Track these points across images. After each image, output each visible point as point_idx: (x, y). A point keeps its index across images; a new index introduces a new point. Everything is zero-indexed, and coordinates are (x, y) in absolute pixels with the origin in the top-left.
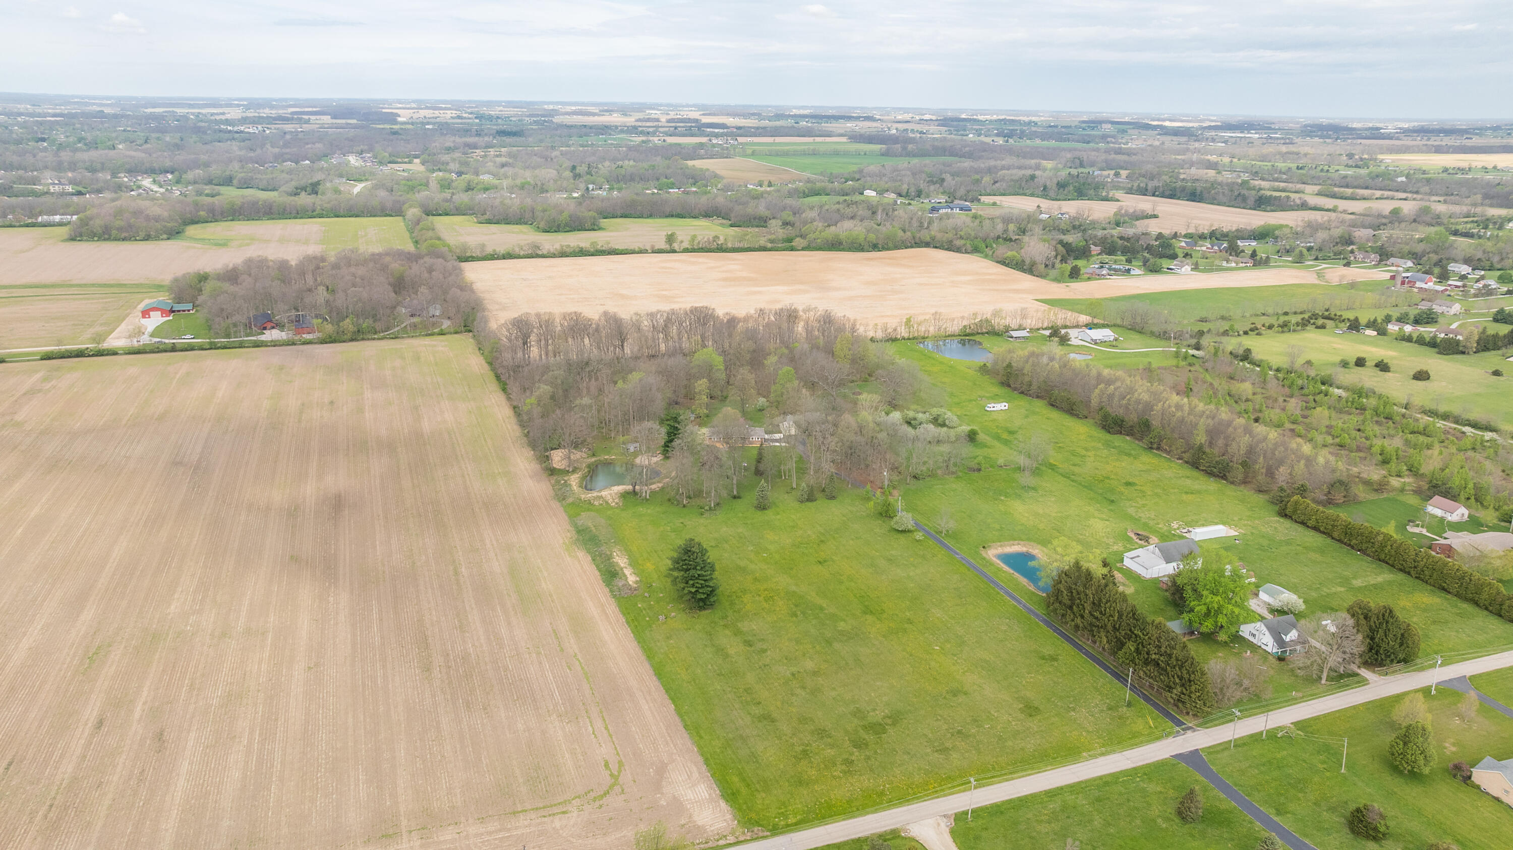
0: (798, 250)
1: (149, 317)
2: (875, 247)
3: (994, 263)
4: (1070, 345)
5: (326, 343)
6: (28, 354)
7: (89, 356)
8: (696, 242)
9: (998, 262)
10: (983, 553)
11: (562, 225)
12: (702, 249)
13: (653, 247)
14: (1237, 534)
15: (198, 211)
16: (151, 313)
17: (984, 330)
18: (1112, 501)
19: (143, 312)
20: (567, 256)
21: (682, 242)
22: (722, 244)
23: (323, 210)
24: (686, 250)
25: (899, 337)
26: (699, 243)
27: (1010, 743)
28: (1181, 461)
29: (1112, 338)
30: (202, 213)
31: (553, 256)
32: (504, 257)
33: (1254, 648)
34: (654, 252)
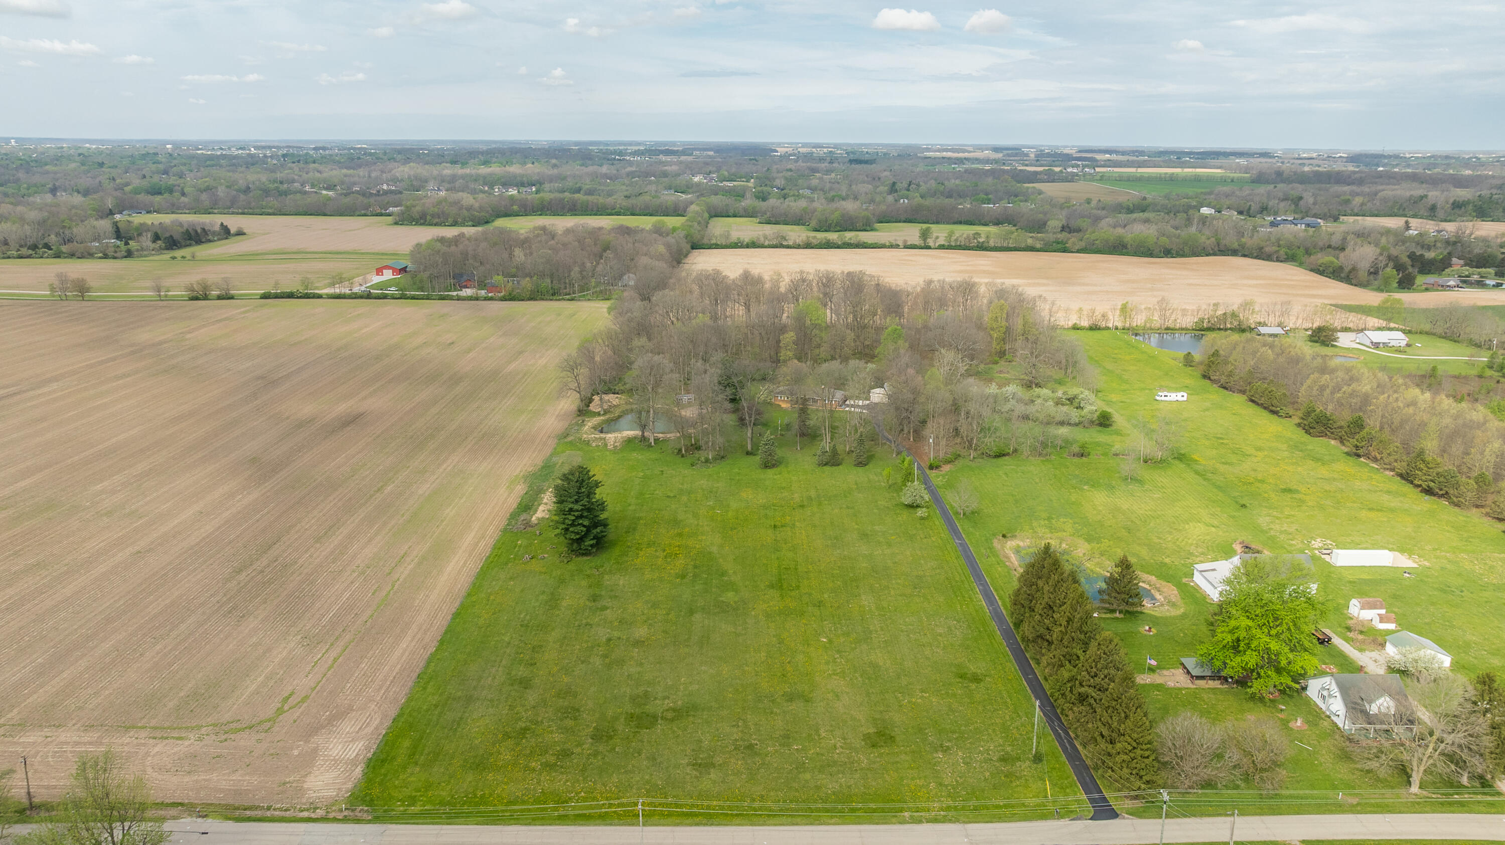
0: (1072, 252)
1: (382, 275)
2: (1167, 253)
3: (1308, 272)
4: (1333, 346)
5: (506, 300)
6: (252, 294)
7: (298, 298)
8: (953, 238)
9: (1312, 270)
10: (996, 544)
11: (833, 225)
12: (960, 246)
13: (905, 241)
14: (1415, 565)
15: (512, 205)
16: (384, 271)
17: (1229, 326)
18: (1243, 506)
19: (377, 269)
20: (812, 248)
21: (937, 238)
22: (983, 242)
23: (621, 208)
24: (942, 247)
25: (1111, 325)
26: (956, 240)
27: (808, 776)
28: (1392, 473)
29: (1403, 343)
30: (515, 207)
31: (798, 247)
32: (748, 246)
33: (1316, 715)
34: (906, 247)
